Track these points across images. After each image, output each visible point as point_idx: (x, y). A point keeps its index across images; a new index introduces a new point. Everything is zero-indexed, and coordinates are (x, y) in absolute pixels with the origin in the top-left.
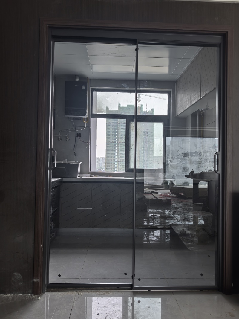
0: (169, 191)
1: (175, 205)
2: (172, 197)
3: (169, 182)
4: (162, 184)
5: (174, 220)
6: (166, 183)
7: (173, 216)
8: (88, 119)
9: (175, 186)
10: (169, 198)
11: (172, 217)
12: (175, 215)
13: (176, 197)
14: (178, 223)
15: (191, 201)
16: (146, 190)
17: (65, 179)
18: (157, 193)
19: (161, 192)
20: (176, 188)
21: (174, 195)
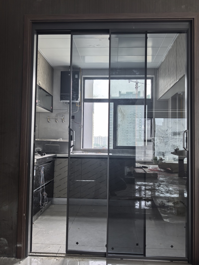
0: (157, 166)
1: (161, 179)
2: (160, 171)
3: (158, 158)
4: (152, 160)
5: (158, 192)
6: (155, 159)
7: (157, 188)
8: (80, 103)
9: (163, 161)
10: (157, 172)
11: (157, 190)
12: (160, 188)
13: (164, 172)
14: (162, 195)
15: (177, 175)
16: (137, 165)
17: (58, 155)
18: (147, 168)
19: (151, 167)
20: (165, 163)
21: (162, 170)
